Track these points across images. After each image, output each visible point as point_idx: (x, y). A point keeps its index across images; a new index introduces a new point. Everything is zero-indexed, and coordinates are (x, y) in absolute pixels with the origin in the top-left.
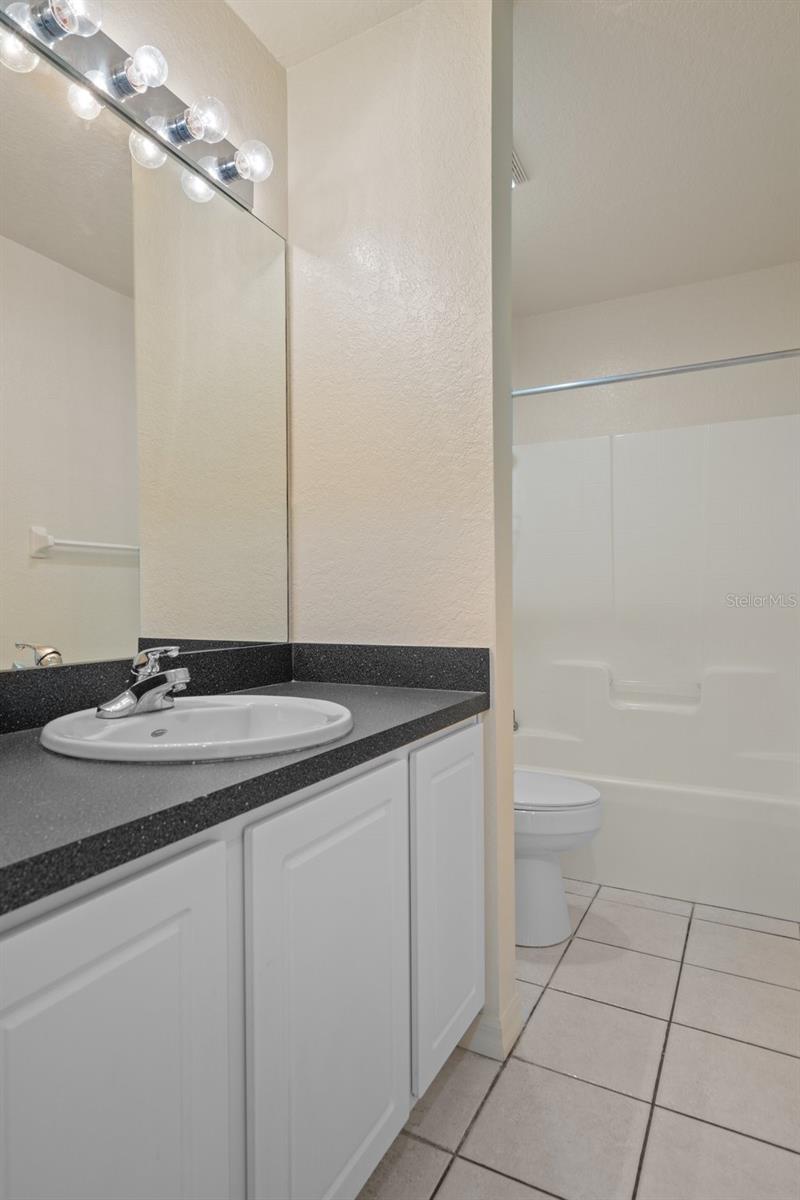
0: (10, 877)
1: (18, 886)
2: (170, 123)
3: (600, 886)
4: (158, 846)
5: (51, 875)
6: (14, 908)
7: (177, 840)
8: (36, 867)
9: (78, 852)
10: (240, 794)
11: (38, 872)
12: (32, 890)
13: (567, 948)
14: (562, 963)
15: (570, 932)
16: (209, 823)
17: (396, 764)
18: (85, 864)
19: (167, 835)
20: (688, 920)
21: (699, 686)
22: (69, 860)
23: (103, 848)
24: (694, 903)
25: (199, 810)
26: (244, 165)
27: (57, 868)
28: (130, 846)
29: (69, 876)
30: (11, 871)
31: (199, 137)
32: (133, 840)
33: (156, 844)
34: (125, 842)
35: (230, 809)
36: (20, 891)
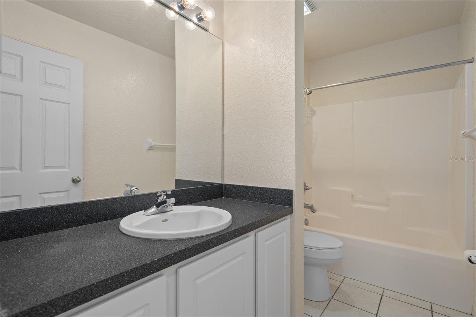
0: (61, 300)
1: (66, 303)
2: (177, 4)
3: (345, 277)
4: (133, 281)
5: (82, 297)
6: (63, 312)
7: (142, 278)
8: (74, 295)
9: (94, 287)
10: (173, 257)
11: (75, 297)
12: (72, 304)
13: (329, 303)
14: (326, 309)
15: (330, 296)
16: (158, 270)
17: (249, 238)
18: (97, 292)
19: (138, 277)
20: (381, 296)
21: (389, 200)
22: (90, 291)
23: (107, 284)
24: (384, 289)
25: (153, 266)
26: (205, 15)
27: (85, 294)
28: (120, 283)
29: (90, 297)
30: (62, 298)
31: (188, 7)
32: (121, 280)
33: (132, 281)
34: (117, 281)
35: (168, 264)
36: (66, 305)
